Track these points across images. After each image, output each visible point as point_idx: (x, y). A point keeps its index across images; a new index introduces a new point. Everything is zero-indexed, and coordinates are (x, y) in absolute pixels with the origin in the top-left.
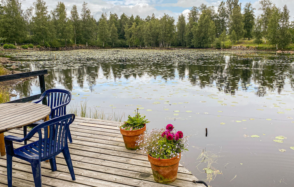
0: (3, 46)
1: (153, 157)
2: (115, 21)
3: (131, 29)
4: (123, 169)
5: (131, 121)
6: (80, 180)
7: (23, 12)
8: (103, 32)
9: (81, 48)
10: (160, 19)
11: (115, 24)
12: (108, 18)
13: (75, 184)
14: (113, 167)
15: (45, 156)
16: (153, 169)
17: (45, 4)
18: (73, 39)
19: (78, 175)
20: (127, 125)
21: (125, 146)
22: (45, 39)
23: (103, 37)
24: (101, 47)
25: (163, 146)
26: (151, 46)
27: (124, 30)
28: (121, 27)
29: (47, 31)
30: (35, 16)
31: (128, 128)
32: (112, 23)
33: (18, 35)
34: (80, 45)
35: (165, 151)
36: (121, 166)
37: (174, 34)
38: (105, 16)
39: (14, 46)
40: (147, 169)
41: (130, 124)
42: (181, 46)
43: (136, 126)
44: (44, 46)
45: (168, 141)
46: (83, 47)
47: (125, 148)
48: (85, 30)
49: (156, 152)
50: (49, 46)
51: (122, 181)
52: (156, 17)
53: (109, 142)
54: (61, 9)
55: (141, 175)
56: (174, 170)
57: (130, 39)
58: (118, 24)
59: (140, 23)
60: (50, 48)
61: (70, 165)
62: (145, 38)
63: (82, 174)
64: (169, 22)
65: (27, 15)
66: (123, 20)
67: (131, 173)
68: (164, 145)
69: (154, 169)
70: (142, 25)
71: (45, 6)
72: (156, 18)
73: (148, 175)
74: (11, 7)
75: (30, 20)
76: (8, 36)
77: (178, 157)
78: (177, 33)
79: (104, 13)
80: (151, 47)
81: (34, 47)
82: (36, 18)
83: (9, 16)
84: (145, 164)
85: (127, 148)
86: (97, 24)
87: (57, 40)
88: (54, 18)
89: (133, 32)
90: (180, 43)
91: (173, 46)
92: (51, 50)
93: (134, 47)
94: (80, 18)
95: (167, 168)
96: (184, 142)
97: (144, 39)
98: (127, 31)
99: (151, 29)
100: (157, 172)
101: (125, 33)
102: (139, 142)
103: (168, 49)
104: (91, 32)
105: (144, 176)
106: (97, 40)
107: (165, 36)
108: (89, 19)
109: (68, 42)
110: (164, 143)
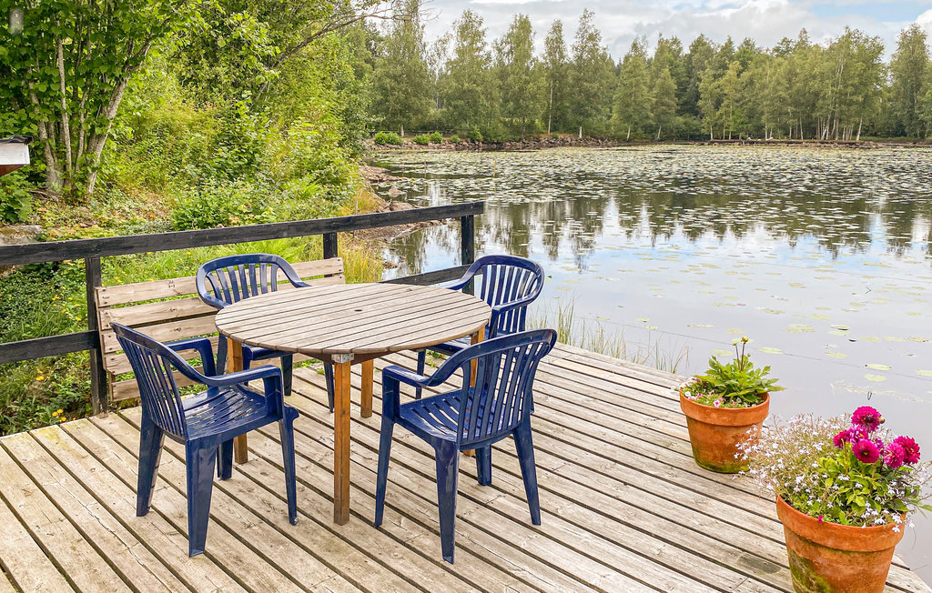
0: (374, 139)
1: (798, 509)
2: (673, 59)
3: (721, 81)
4: (683, 526)
5: (720, 378)
6: (553, 528)
7: (427, 49)
8: (631, 95)
9: (564, 143)
10: (826, 46)
11: (670, 70)
12: (651, 53)
13: (539, 535)
14: (652, 511)
15: (471, 438)
16: (793, 548)
17: (480, 23)
18: (545, 119)
19: (547, 511)
20: (704, 386)
21: (692, 454)
22: (472, 118)
23: (631, 109)
24: (622, 141)
25: (835, 479)
26: (787, 134)
27: (697, 87)
28: (690, 78)
29: (479, 97)
30: (454, 57)
31: (709, 396)
32: (663, 66)
33: (409, 108)
34: (561, 136)
35: (843, 497)
36: (678, 516)
37: (877, 94)
38: (642, 47)
39: (397, 137)
40: (765, 543)
41: (716, 385)
42: (905, 136)
43: (735, 394)
44: (468, 137)
45: (857, 465)
46: (569, 140)
47: (693, 460)
48: (580, 91)
49: (807, 494)
50: (481, 137)
51: (680, 562)
52: (812, 42)
53: (642, 430)
54: (522, 32)
55: (744, 559)
56: (875, 570)
57: (715, 115)
58: (681, 70)
59: (754, 60)
60: (483, 143)
61: (531, 477)
62: (766, 109)
63: (560, 513)
64: (860, 54)
65: (436, 57)
66: (697, 56)
67: (712, 546)
68: (838, 474)
69: (797, 550)
70: (760, 70)
71: (480, 29)
72: (812, 45)
73: (772, 566)
74: (402, 38)
75: (441, 70)
76: (386, 111)
77: (896, 529)
78: (889, 90)
79: (640, 36)
80: (785, 139)
81: (444, 141)
82: (455, 62)
83: (394, 60)
84: (762, 525)
85: (697, 461)
86: (617, 72)
87: (501, 122)
88: (501, 62)
89: (726, 92)
90: (901, 126)
91: (872, 135)
92: (483, 150)
93: (727, 138)
94: (570, 55)
95: (846, 557)
96: (922, 480)
97: (762, 113)
98: (706, 89)
99: (790, 80)
100: (808, 562)
101: (702, 96)
102: (746, 449)
103: (852, 145)
104: (595, 95)
105: (757, 564)
106: (611, 121)
107: (841, 103)
108: (593, 57)
109: (531, 126)
110: (841, 470)
